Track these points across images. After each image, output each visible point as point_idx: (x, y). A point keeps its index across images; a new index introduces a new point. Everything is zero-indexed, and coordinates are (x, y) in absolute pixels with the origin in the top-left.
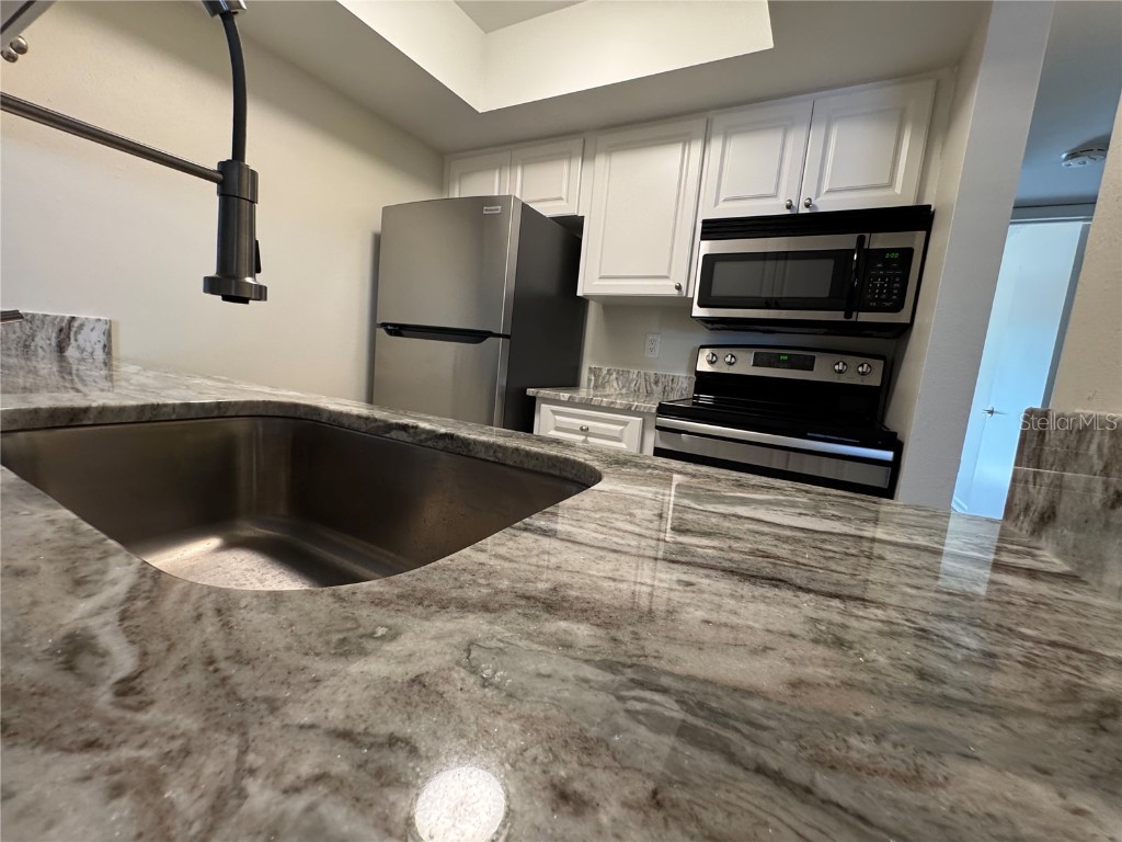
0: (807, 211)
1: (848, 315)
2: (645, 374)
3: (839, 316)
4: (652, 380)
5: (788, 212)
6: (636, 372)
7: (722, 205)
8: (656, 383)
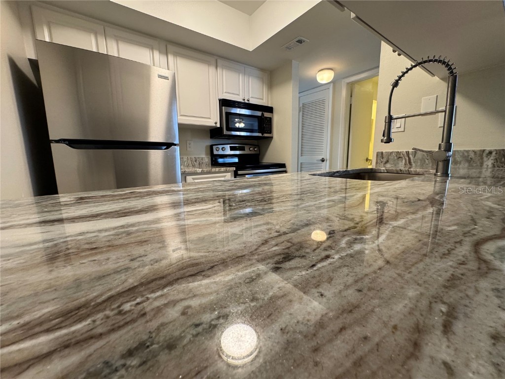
0: (247, 102)
1: (263, 135)
2: (191, 158)
3: (260, 135)
4: (194, 160)
5: (243, 101)
6: (186, 157)
7: (224, 94)
8: (196, 161)
